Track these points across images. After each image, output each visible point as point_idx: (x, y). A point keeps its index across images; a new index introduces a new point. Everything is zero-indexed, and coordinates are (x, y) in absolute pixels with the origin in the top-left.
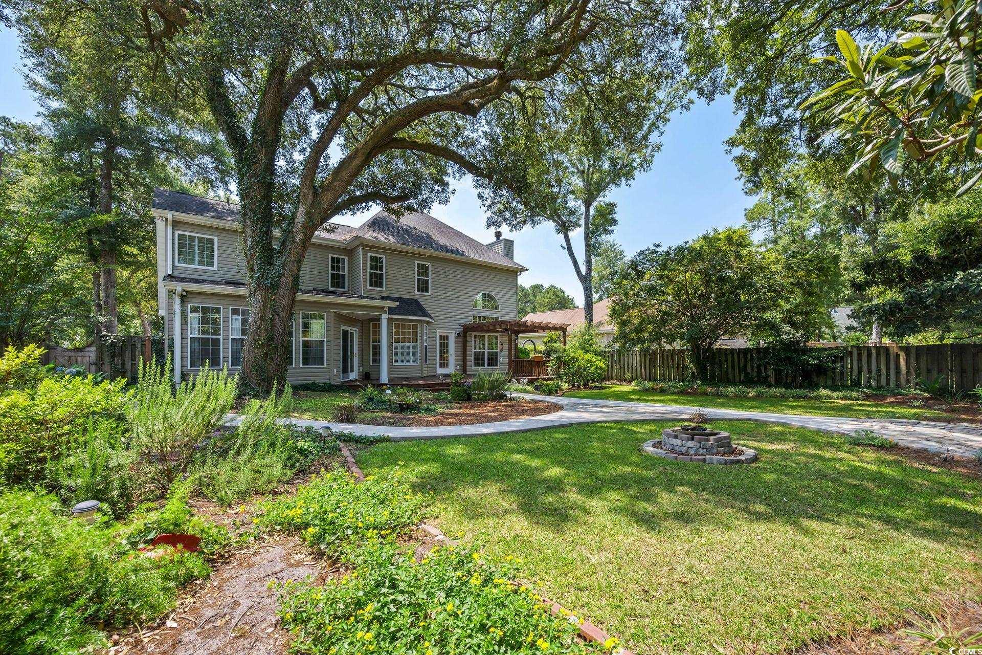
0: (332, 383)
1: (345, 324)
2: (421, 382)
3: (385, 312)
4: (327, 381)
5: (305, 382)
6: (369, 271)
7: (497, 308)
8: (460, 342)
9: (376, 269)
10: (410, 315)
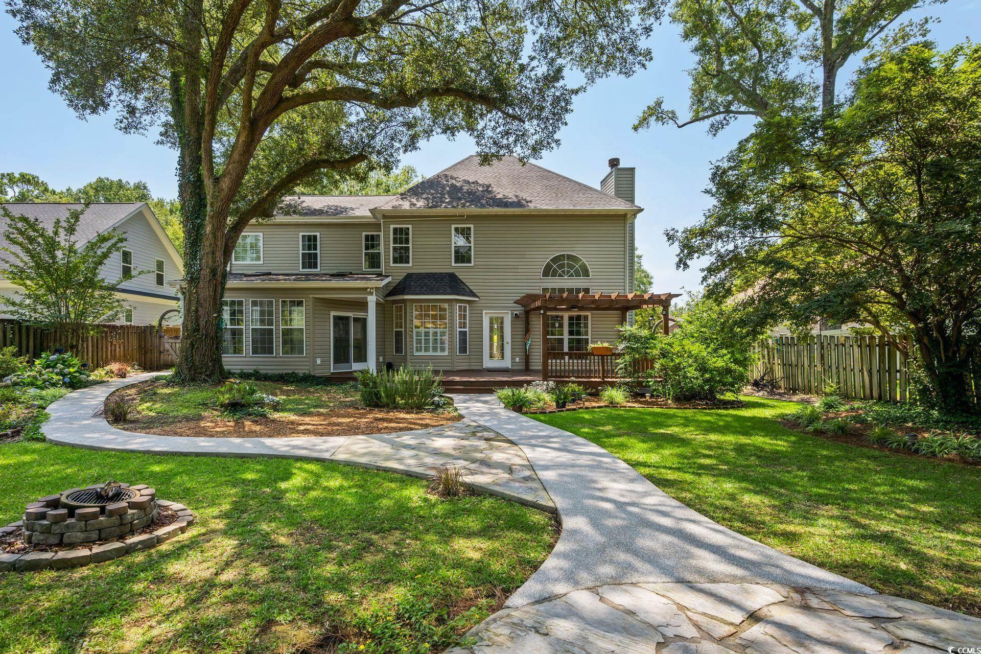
0: (312, 374)
1: (336, 309)
2: (457, 379)
3: (371, 294)
4: (307, 372)
5: (281, 372)
6: (392, 245)
7: (586, 273)
8: (521, 325)
9: (401, 243)
10: (432, 294)
